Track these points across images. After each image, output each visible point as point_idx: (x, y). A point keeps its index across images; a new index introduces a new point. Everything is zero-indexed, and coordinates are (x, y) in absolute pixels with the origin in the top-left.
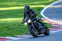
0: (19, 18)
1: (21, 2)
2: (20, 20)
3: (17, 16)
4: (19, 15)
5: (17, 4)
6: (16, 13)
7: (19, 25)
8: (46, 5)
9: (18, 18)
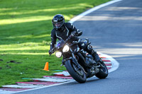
0: (10, 46)
1: (16, 8)
2: (13, 49)
3: (7, 40)
4: (11, 37)
5: (5, 14)
6: (4, 34)
7: (12, 62)
8: (72, 16)
9: (8, 44)
